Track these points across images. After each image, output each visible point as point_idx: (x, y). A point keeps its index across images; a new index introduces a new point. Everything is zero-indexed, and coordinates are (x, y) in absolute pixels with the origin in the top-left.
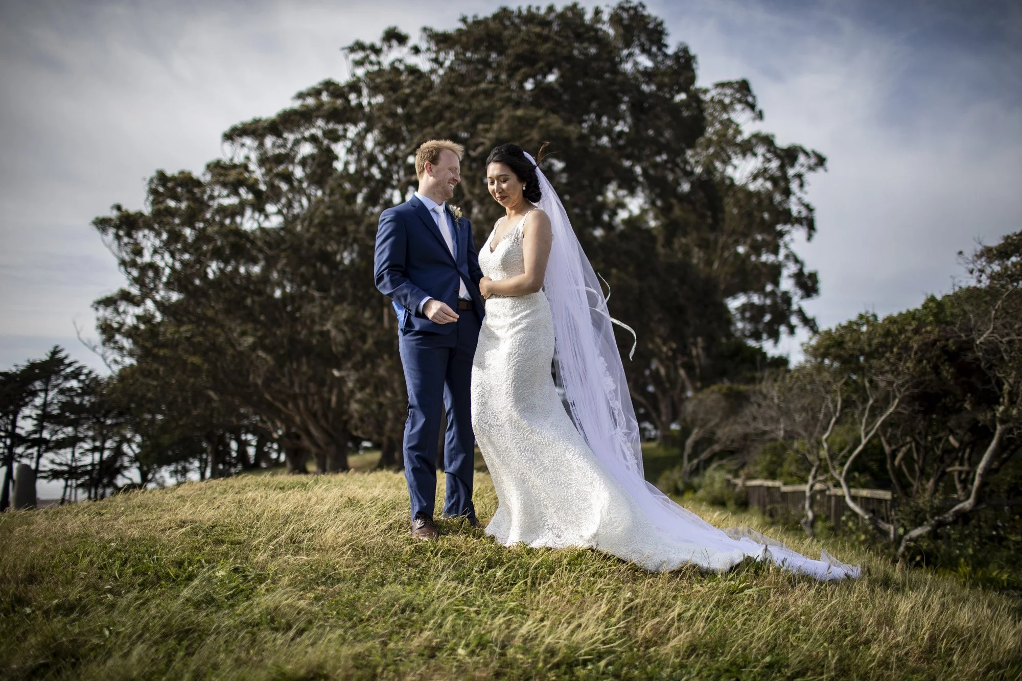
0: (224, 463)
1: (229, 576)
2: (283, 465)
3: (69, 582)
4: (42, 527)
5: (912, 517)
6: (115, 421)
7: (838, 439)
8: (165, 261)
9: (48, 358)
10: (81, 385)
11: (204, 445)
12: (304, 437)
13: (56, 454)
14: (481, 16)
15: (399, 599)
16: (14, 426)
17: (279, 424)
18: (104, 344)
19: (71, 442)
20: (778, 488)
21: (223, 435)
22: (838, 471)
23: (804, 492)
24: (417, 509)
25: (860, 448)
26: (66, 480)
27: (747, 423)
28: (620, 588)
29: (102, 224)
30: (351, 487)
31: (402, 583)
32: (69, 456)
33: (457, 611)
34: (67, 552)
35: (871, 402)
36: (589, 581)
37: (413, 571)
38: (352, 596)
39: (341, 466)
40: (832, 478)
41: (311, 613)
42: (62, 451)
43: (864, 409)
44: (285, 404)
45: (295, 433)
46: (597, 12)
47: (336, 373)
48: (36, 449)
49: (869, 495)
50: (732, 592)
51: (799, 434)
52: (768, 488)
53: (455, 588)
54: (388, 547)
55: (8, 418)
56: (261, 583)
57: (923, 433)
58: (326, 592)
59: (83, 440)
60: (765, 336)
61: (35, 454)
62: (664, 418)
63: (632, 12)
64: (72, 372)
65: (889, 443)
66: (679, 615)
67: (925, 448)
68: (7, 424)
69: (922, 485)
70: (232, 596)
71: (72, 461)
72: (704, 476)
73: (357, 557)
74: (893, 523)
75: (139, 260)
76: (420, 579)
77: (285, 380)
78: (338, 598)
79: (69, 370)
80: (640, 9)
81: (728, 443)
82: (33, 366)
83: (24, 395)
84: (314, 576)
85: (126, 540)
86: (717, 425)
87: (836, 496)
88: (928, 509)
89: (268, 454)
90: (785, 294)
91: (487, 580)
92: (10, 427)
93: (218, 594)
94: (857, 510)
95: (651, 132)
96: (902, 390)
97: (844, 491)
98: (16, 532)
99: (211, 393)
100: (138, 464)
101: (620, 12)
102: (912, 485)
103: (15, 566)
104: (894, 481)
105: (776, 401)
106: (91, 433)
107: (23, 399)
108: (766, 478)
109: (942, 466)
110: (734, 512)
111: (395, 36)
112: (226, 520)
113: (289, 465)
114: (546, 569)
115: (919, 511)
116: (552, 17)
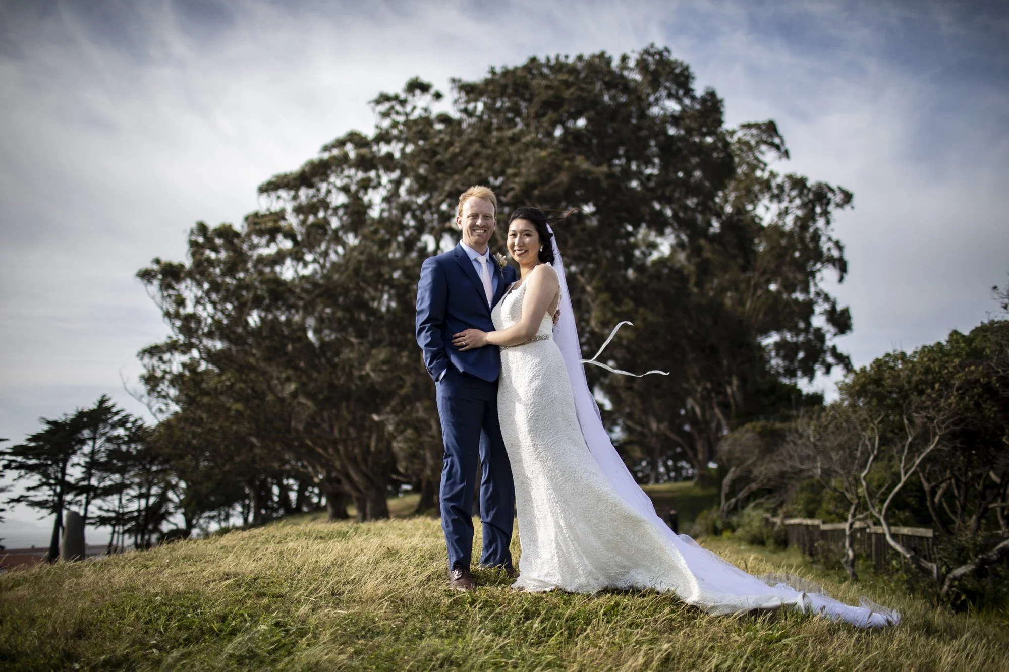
0: (267, 508)
1: (271, 630)
2: (324, 509)
3: (117, 637)
4: (91, 579)
5: (955, 556)
6: (160, 467)
7: (876, 476)
8: (206, 312)
9: (95, 407)
10: (127, 433)
11: (247, 491)
12: (344, 481)
13: (104, 500)
14: (511, 66)
15: (438, 653)
16: (64, 474)
17: (320, 469)
18: (149, 394)
19: (118, 489)
20: (818, 526)
21: (265, 480)
22: (877, 510)
23: (844, 530)
24: (454, 559)
25: (900, 486)
26: (114, 526)
27: (783, 462)
28: (657, 639)
29: (146, 275)
30: (390, 536)
31: (441, 636)
32: (116, 503)
33: (495, 664)
34: (114, 606)
35: (910, 439)
36: (625, 633)
37: (451, 624)
38: (391, 650)
39: (382, 513)
40: (872, 516)
41: (351, 667)
42: (109, 498)
43: (903, 446)
44: (325, 449)
45: (336, 477)
46: (624, 59)
47: (376, 418)
48: (84, 495)
49: (910, 533)
50: (769, 641)
51: (837, 473)
52: (807, 526)
53: (493, 641)
54: (427, 598)
55: (58, 466)
56: (302, 637)
57: (963, 469)
58: (365, 645)
59: (129, 486)
60: (799, 373)
61: (84, 501)
62: (700, 457)
63: (657, 57)
64: (119, 420)
65: (928, 481)
66: (717, 667)
67: (966, 484)
68: (57, 472)
69: (963, 522)
70: (275, 650)
71: (119, 507)
72: (742, 515)
73: (396, 609)
74: (935, 562)
75: (182, 311)
76: (458, 632)
77: (325, 426)
78: (378, 652)
79: (116, 418)
80: (666, 54)
81: (765, 481)
82: (81, 415)
83: (73, 443)
84: (353, 629)
85: (172, 594)
86: (754, 464)
87: (876, 534)
88: (971, 547)
89: (309, 498)
90: (818, 330)
91: (525, 631)
92: (59, 475)
93: (260, 648)
94: (898, 548)
95: (681, 175)
96: (943, 427)
97: (884, 529)
98: (66, 586)
99: (254, 440)
100: (182, 510)
101: (646, 57)
102: (953, 522)
103: (64, 621)
104: (935, 518)
105: (812, 439)
106: (137, 480)
107: (72, 447)
108: (805, 518)
109: (984, 503)
110: (774, 552)
111: (417, 86)
112: (268, 572)
113: (330, 510)
114: (583, 619)
115: (961, 549)
116: (580, 65)
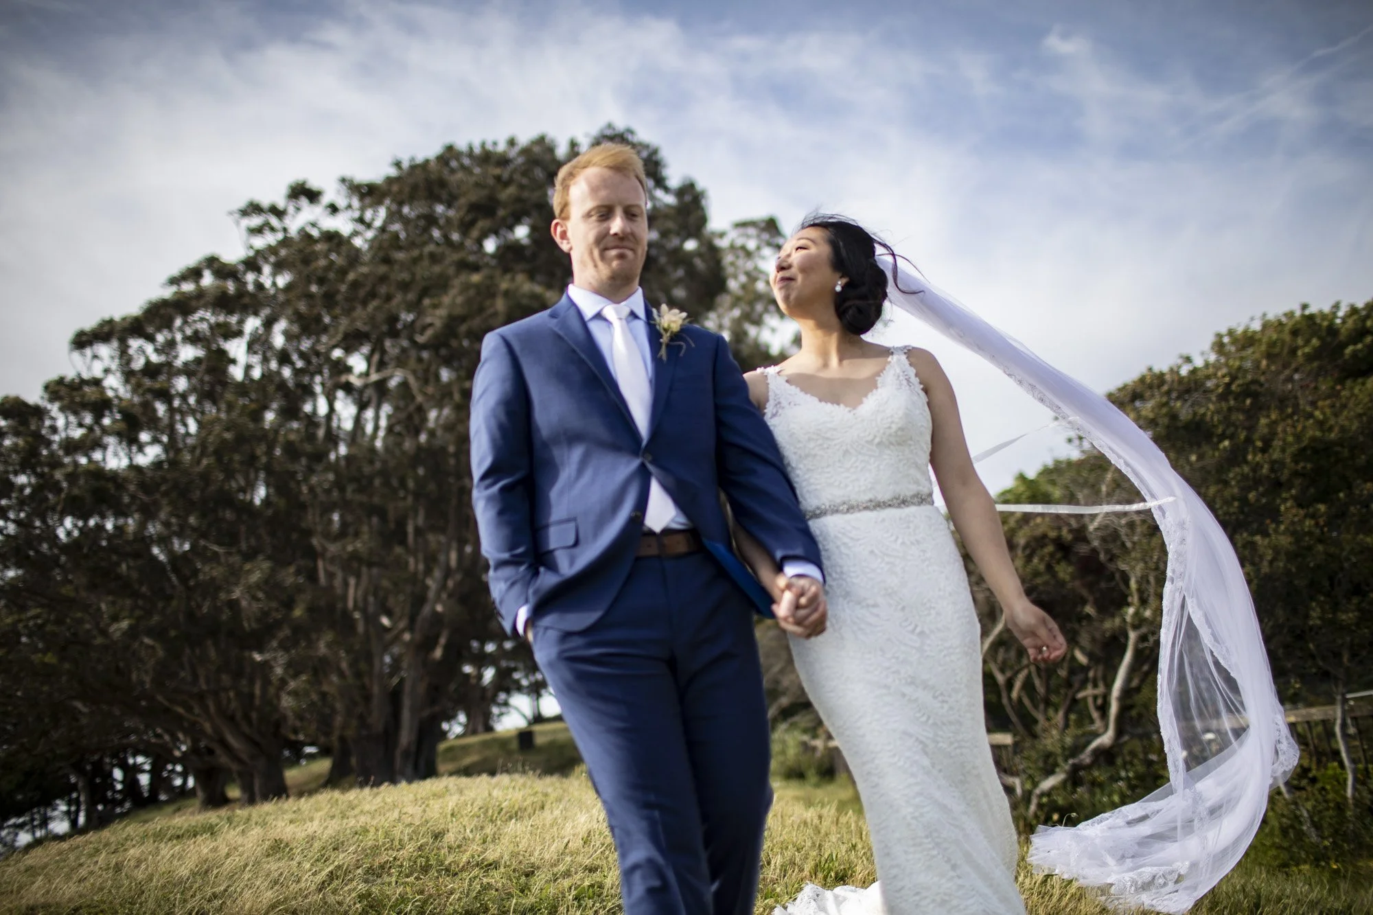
0: (105, 801)
2: (192, 793)
5: (1041, 764)
11: (74, 779)
12: (219, 751)
14: (420, 159)
17: (181, 737)
21: (101, 760)
30: (279, 823)
39: (278, 790)
44: (189, 709)
45: (206, 746)
46: (573, 145)
47: (258, 657)
65: (1002, 671)
69: (1048, 719)
74: (1018, 776)
77: (185, 674)
80: (629, 134)
88: (1059, 751)
89: (169, 780)
99: (79, 705)
102: (1036, 721)
104: (1014, 718)
109: (1070, 693)
110: (817, 786)
111: (303, 192)
112: (95, 898)
113: (200, 794)
114: (546, 909)
115: (1048, 756)
116: (513, 153)
